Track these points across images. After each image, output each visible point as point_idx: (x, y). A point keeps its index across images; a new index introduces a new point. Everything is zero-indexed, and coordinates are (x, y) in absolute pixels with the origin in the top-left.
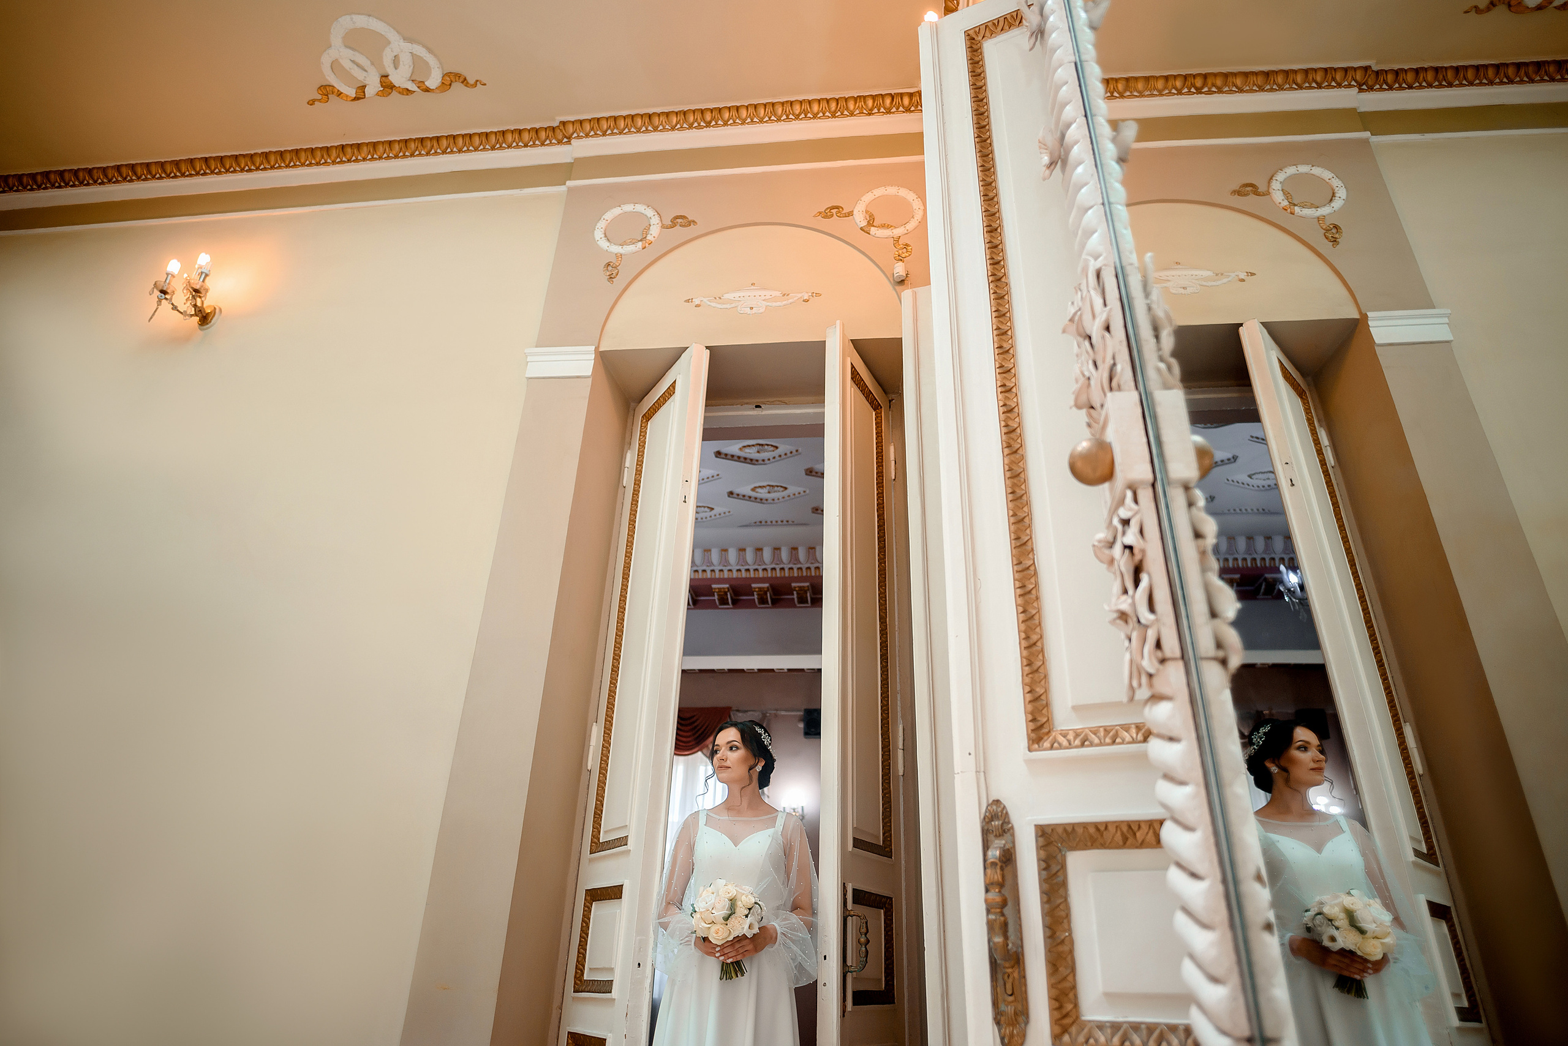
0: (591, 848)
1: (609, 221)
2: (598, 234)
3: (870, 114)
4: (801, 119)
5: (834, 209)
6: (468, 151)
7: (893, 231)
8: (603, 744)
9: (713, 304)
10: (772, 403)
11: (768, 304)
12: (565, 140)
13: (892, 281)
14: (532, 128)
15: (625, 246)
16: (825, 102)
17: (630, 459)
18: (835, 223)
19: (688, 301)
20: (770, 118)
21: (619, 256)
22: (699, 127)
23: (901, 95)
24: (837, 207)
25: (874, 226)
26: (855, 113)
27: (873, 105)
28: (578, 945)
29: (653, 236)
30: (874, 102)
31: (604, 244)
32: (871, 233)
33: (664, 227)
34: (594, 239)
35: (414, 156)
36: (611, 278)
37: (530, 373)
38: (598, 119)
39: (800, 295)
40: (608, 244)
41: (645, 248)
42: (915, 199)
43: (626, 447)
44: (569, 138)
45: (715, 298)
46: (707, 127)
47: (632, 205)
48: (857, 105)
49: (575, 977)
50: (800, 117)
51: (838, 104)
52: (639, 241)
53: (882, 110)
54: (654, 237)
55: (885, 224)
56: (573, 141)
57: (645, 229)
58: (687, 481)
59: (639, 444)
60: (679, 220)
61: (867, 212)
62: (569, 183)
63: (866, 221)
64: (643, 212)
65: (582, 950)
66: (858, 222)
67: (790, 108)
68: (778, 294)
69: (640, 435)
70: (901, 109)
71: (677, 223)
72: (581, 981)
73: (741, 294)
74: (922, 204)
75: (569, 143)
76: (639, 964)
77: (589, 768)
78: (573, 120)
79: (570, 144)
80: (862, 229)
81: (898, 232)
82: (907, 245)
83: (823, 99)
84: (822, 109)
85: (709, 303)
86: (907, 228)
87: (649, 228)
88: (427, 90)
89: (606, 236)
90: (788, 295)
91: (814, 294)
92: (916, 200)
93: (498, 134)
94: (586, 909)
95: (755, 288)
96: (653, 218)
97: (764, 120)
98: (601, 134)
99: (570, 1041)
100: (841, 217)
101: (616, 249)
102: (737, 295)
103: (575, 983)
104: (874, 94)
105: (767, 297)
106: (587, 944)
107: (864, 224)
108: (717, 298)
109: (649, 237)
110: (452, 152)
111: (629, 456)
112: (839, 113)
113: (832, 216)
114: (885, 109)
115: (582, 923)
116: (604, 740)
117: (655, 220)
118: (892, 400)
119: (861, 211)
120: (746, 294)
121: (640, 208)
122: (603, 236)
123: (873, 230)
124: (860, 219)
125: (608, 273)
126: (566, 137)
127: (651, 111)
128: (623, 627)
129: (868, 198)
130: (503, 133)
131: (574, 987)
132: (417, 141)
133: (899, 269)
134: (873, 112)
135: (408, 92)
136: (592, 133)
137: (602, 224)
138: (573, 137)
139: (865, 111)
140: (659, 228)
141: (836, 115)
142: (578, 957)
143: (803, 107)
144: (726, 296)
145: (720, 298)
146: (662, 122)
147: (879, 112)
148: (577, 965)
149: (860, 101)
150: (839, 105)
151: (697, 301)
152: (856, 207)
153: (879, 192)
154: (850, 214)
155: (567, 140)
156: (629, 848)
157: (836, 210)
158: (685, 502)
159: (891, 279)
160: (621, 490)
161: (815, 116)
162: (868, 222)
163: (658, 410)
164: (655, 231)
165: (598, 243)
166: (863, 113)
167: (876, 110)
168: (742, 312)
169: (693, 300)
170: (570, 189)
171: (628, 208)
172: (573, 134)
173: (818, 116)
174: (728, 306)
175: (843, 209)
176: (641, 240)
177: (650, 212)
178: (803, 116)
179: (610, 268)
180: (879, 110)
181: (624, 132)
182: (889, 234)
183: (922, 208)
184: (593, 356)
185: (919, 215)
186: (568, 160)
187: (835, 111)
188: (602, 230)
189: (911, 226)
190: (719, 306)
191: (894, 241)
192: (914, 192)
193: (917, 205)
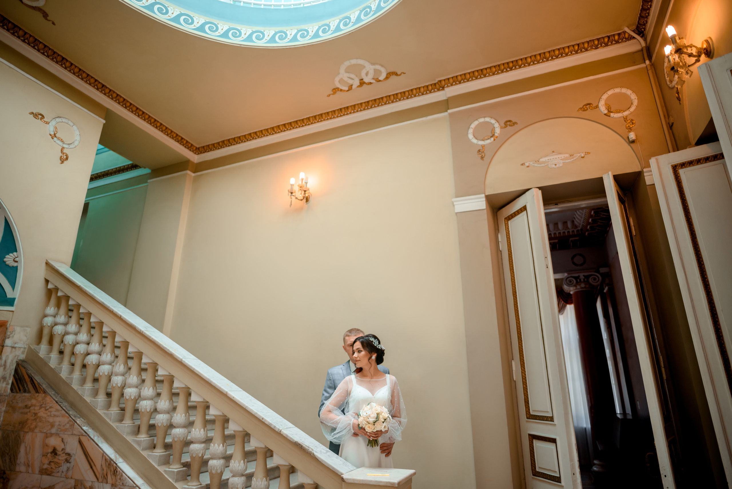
0: (526, 416)
1: (474, 129)
2: (471, 136)
3: (596, 48)
4: (560, 58)
5: (587, 105)
6: (396, 101)
7: (623, 113)
8: (522, 372)
9: (536, 165)
10: (563, 202)
11: (564, 161)
12: (441, 88)
14: (425, 86)
15: (485, 141)
16: (572, 47)
17: (502, 237)
18: (589, 113)
19: (522, 164)
20: (543, 60)
21: (483, 146)
22: (507, 71)
23: (614, 35)
24: (589, 104)
25: (612, 112)
26: (588, 49)
28: (530, 456)
29: (497, 133)
30: (598, 42)
31: (475, 141)
32: (611, 116)
33: (501, 128)
34: (469, 138)
35: (373, 108)
36: (482, 158)
37: (457, 211)
38: (457, 77)
39: (579, 155)
40: (477, 140)
41: (495, 140)
42: (631, 93)
43: (498, 229)
44: (443, 87)
46: (510, 70)
47: (483, 118)
48: (589, 45)
49: (532, 470)
51: (578, 47)
53: (603, 45)
55: (617, 110)
57: (493, 130)
58: (546, 257)
59: (506, 232)
60: (508, 123)
61: (606, 104)
62: (450, 111)
63: (607, 110)
64: (490, 121)
65: (533, 459)
66: (602, 111)
67: (553, 53)
68: (567, 155)
69: (505, 227)
70: (614, 42)
72: (535, 472)
73: (549, 158)
74: (636, 96)
76: (574, 474)
77: (515, 380)
78: (444, 79)
79: (444, 90)
80: (605, 114)
81: (626, 113)
82: (632, 120)
83: (570, 45)
84: (570, 50)
85: (533, 165)
86: (630, 110)
87: (495, 130)
88: (380, 81)
89: (474, 137)
90: (573, 155)
91: (586, 153)
93: (409, 91)
94: (532, 442)
95: (555, 154)
96: (495, 124)
97: (540, 62)
98: (459, 83)
100: (592, 109)
101: (481, 143)
102: (547, 158)
103: (532, 472)
104: (598, 38)
105: (563, 158)
106: (536, 457)
107: (606, 112)
109: (496, 135)
110: (389, 103)
111: (499, 236)
112: (580, 51)
113: (587, 109)
114: (605, 44)
115: (530, 447)
117: (497, 125)
119: (603, 104)
120: (552, 157)
121: (488, 119)
122: (473, 137)
123: (612, 115)
124: (603, 109)
125: (480, 156)
126: (441, 87)
127: (482, 68)
129: (605, 96)
130: (412, 90)
131: (532, 474)
132: (373, 101)
133: (631, 134)
134: (598, 47)
135: (371, 83)
136: (454, 83)
137: (471, 131)
139: (594, 47)
140: (499, 129)
141: (578, 52)
142: (531, 461)
143: (560, 52)
144: (541, 160)
145: (538, 161)
146: (488, 72)
148: (531, 465)
149: (591, 42)
150: (580, 47)
151: (527, 164)
152: (600, 103)
153: (610, 92)
154: (597, 107)
156: (555, 424)
157: (589, 106)
158: (547, 267)
159: (628, 141)
160: (499, 253)
161: (567, 55)
163: (515, 216)
164: (498, 131)
165: (472, 140)
166: (593, 48)
168: (551, 167)
169: (525, 164)
170: (450, 114)
171: (482, 120)
172: (445, 85)
173: (569, 55)
174: (543, 165)
175: (593, 105)
176: (491, 137)
177: (493, 121)
178: (560, 56)
179: (480, 153)
180: (601, 45)
181: (470, 80)
182: (621, 116)
183: (636, 98)
184: (484, 199)
185: (636, 102)
186: (445, 98)
187: (578, 50)
188: (472, 134)
189: (632, 109)
190: (539, 165)
191: (624, 119)
192: (630, 90)
193: (633, 96)
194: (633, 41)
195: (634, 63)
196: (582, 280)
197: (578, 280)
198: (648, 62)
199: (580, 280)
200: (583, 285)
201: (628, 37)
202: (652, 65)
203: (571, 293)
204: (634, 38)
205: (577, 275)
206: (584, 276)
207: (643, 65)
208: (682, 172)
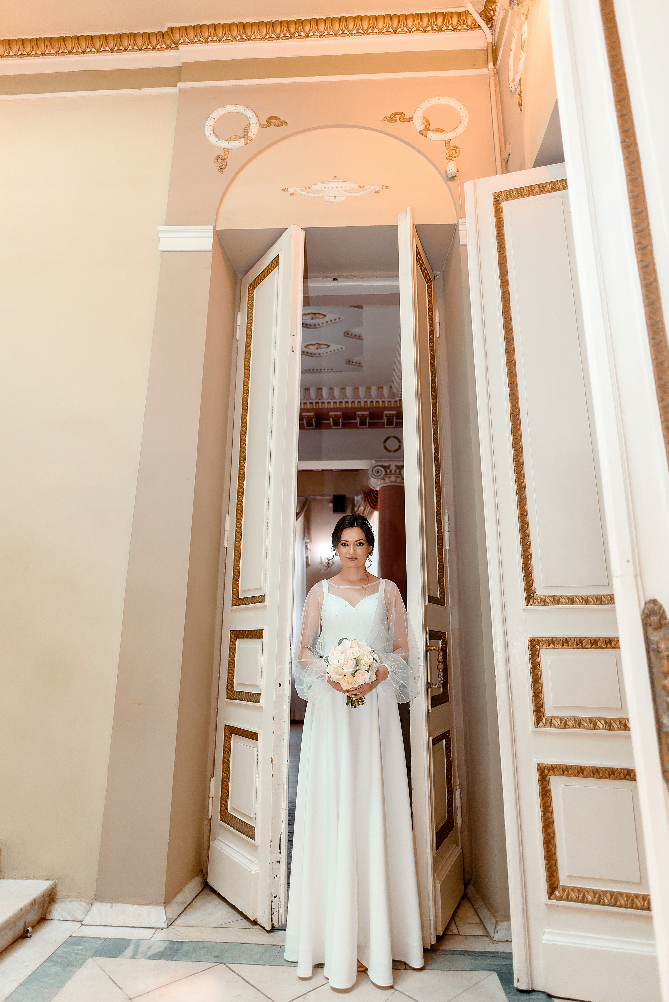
0: (232, 602)
1: (216, 120)
2: (208, 131)
3: (425, 31)
4: (369, 34)
5: (397, 114)
6: (91, 52)
7: (445, 135)
8: (236, 530)
9: (305, 193)
10: (346, 277)
11: (348, 194)
12: (173, 45)
13: (445, 177)
14: (145, 33)
15: (230, 142)
16: (389, 18)
17: (241, 319)
18: (398, 127)
19: (284, 190)
20: (343, 31)
21: (226, 150)
22: (285, 38)
23: (452, 14)
24: (400, 113)
25: (430, 130)
26: (413, 30)
27: (428, 23)
28: (227, 667)
29: (253, 133)
30: (429, 20)
31: (213, 139)
32: (428, 136)
33: (261, 126)
34: (205, 134)
35: (45, 55)
36: (221, 169)
37: (162, 248)
38: (201, 27)
39: (372, 187)
40: (217, 139)
41: (247, 144)
42: (462, 107)
43: (237, 309)
44: (177, 44)
45: (306, 188)
46: (291, 38)
47: (234, 106)
48: (415, 22)
49: (227, 689)
50: (368, 32)
51: (399, 21)
52: (242, 138)
53: (435, 28)
54: (254, 135)
55: (438, 129)
56: (181, 47)
57: (246, 127)
58: (293, 335)
59: (248, 307)
60: (273, 121)
61: (424, 118)
62: (181, 85)
63: (424, 126)
64: (243, 112)
65: (231, 671)
66: (417, 126)
67: (360, 22)
68: (355, 186)
69: (248, 300)
70: (450, 27)
71: (272, 123)
72: (231, 691)
73: (327, 185)
74: (467, 112)
75: (176, 48)
76: (280, 684)
77: (226, 546)
78: (179, 26)
79: (178, 49)
80: (420, 132)
81: (449, 136)
82: (456, 147)
83: (387, 15)
84: (386, 25)
85: (301, 192)
86: (457, 132)
87: (249, 127)
89: (214, 133)
90: (363, 187)
91: (384, 187)
92: (463, 109)
93: (115, 37)
94: (232, 643)
95: (337, 180)
96: (252, 118)
97: (339, 34)
98: (203, 41)
99: (227, 731)
100: (403, 122)
101: (223, 144)
102: (323, 186)
103: (227, 693)
104: (429, 12)
105: (348, 188)
106: (234, 667)
107: (422, 128)
108: (308, 188)
109: (250, 135)
110: (77, 53)
111: (239, 316)
112: (400, 30)
113: (396, 120)
114: (437, 27)
115: (229, 653)
116: (236, 527)
117: (254, 120)
118: (437, 276)
119: (419, 117)
120: (331, 185)
121: (241, 109)
122: (212, 132)
123: (429, 134)
124: (419, 125)
125: (219, 165)
126: (174, 43)
127: (245, 21)
128: (245, 445)
129: (425, 106)
130: (120, 36)
131: (227, 695)
132: (46, 41)
133: (451, 167)
134: (427, 30)
136: (196, 40)
137: (210, 122)
138: (180, 42)
139: (421, 29)
140: (257, 127)
141: (398, 31)
142: (228, 675)
143: (371, 23)
144: (314, 187)
145: (310, 188)
146: (254, 31)
147: (432, 30)
148: (228, 681)
149: (418, 19)
150: (401, 21)
151: (291, 190)
152: (416, 114)
153: (434, 101)
154: (411, 119)
155: (175, 46)
156: (266, 605)
157: (400, 115)
158: (293, 351)
159: (444, 176)
160: (235, 343)
161: (380, 32)
162: (425, 126)
163: (263, 280)
164: (254, 129)
165: (208, 138)
166: (419, 30)
167: (429, 28)
168: (327, 200)
169: (289, 190)
170: (181, 91)
171: (231, 108)
172: (179, 40)
173: (383, 31)
174: (316, 195)
175: (405, 115)
176: (243, 137)
177: (249, 113)
178: (370, 31)
179: (220, 161)
180: (432, 27)
181: (223, 40)
182: (442, 138)
183: (468, 115)
184: (212, 234)
185: (465, 122)
186: (178, 64)
187: (397, 28)
188: (211, 127)
189: (459, 131)
190: (309, 195)
191: (446, 143)
192: (461, 102)
193: (463, 113)
194: (477, 32)
195: (473, 66)
196: (393, 472)
197: (388, 471)
198: (491, 65)
199: (391, 471)
200: (393, 478)
201: (471, 25)
202: (497, 73)
203: (378, 489)
204: (479, 26)
205: (386, 464)
206: (396, 466)
207: (484, 71)
208: (506, 206)
